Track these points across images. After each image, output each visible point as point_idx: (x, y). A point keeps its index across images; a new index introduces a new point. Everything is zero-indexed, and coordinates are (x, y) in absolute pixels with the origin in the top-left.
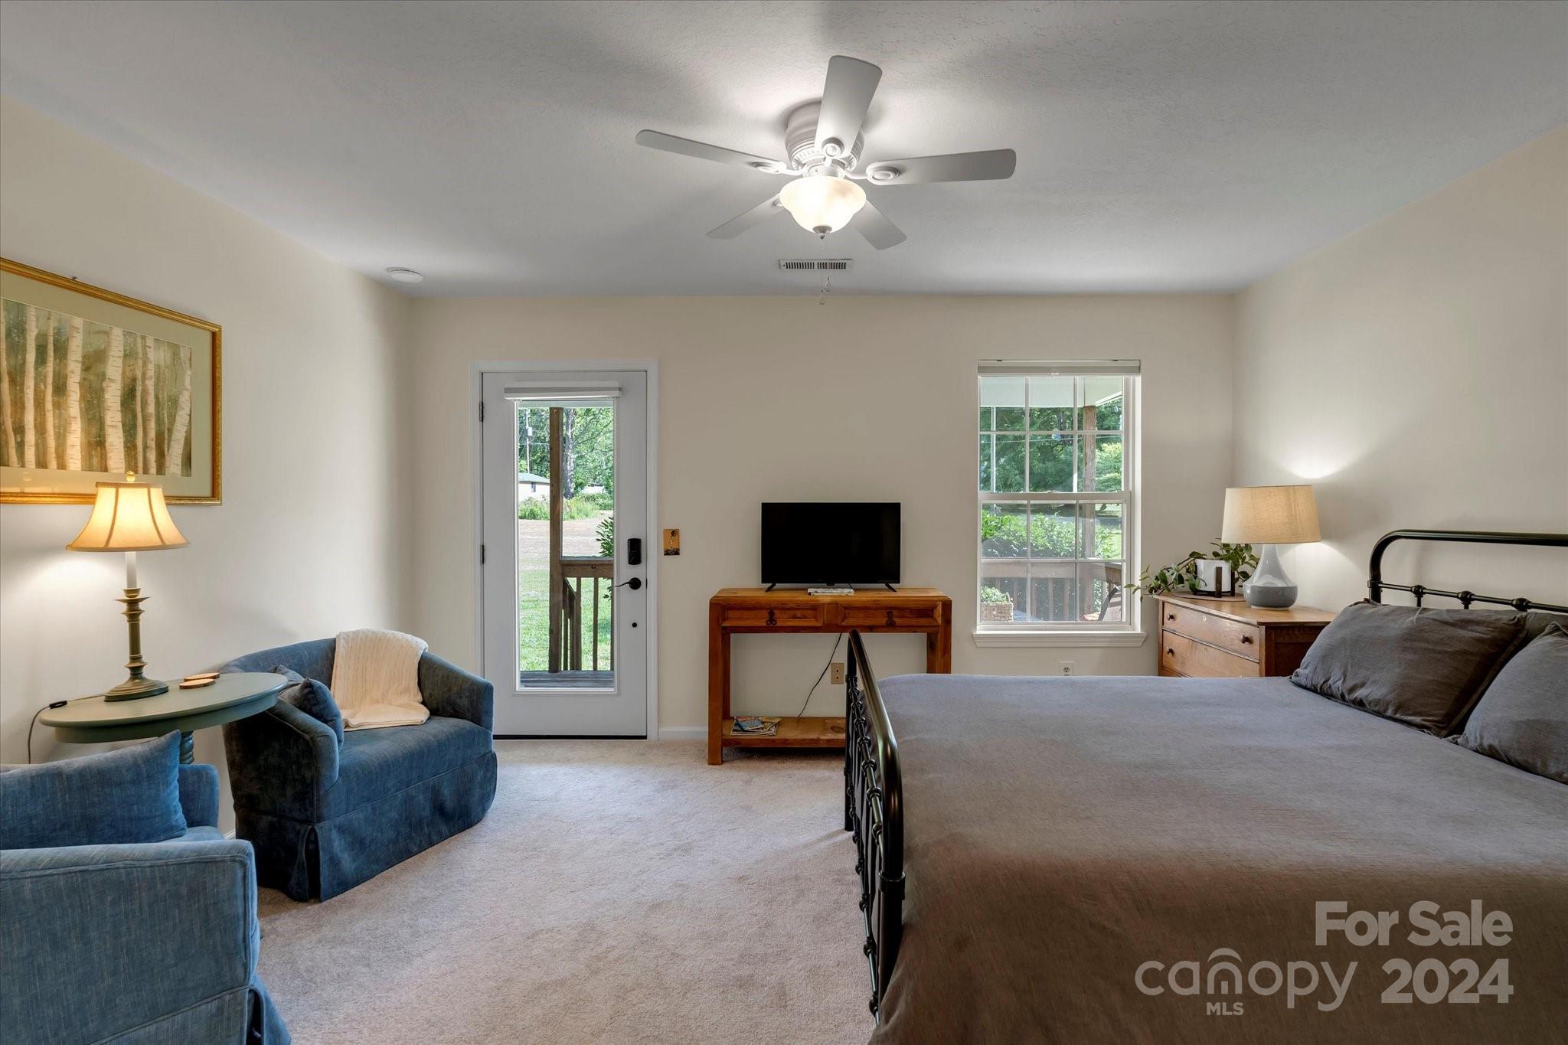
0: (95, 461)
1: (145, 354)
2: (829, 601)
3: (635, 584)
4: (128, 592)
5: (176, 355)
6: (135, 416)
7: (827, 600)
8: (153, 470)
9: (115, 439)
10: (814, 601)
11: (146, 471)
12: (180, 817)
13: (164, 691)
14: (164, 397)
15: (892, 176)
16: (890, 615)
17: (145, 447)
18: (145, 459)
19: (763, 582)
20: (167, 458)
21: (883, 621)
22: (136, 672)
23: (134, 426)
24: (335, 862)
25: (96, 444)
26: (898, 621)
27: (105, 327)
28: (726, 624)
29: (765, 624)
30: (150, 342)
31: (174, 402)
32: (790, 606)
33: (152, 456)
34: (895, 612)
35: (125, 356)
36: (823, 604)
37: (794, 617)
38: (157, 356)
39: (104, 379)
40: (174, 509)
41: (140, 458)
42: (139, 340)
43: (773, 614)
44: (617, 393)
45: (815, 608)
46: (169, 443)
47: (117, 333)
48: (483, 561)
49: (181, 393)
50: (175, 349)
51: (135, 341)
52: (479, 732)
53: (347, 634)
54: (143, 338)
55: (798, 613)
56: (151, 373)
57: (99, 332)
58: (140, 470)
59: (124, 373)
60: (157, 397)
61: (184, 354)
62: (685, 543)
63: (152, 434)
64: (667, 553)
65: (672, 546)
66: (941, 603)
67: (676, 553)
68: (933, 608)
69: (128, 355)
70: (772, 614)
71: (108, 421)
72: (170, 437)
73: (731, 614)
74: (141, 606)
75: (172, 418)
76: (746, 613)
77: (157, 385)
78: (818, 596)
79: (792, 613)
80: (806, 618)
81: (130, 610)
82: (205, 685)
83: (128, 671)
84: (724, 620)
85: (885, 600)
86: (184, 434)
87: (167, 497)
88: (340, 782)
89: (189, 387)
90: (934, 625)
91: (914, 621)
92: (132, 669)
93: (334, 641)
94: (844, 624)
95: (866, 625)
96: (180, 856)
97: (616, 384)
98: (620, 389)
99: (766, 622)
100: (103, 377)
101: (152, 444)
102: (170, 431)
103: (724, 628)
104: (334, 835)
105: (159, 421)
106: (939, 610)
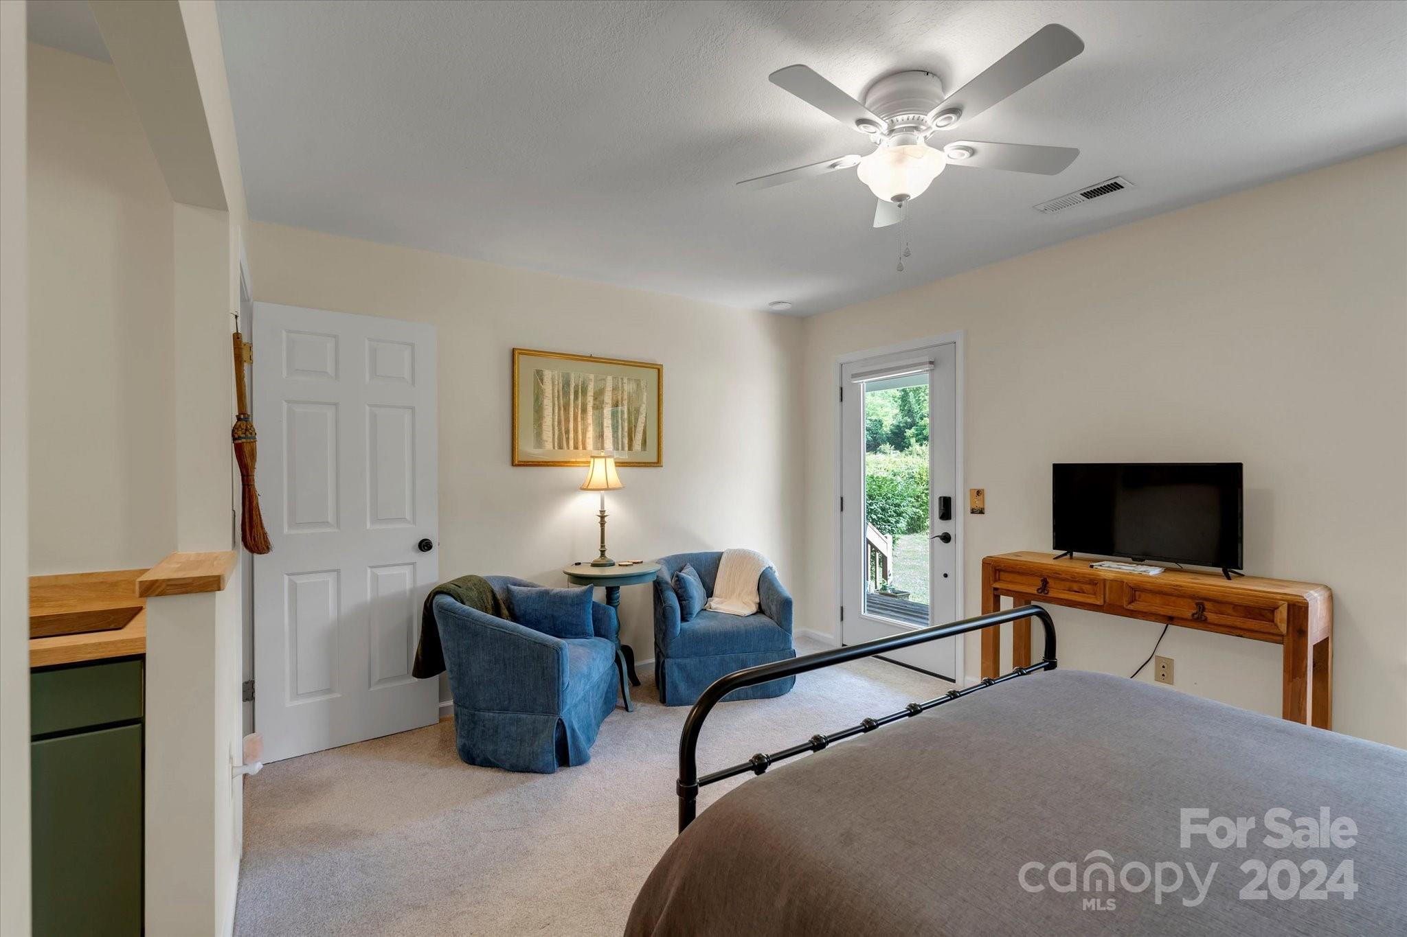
0: (599, 445)
1: (623, 387)
2: (1112, 578)
3: (946, 538)
4: (601, 511)
5: (638, 385)
6: (617, 422)
7: (1110, 576)
8: (626, 448)
9: (608, 433)
10: (1093, 575)
11: (623, 449)
12: (591, 628)
13: (613, 565)
14: (632, 410)
15: (953, 118)
16: (1201, 608)
17: (622, 437)
18: (622, 442)
19: (1054, 548)
20: (634, 442)
21: (1188, 614)
22: (603, 553)
23: (617, 427)
24: (675, 688)
25: (600, 436)
26: (1211, 617)
27: (604, 377)
28: (997, 585)
29: (1036, 592)
30: (625, 380)
31: (638, 411)
32: (1063, 576)
33: (626, 441)
34: (1208, 605)
35: (613, 389)
36: (1105, 580)
37: (1070, 590)
38: (629, 387)
39: (603, 403)
40: (618, 468)
41: (620, 443)
42: (620, 380)
43: (1047, 583)
44: (927, 367)
45: (1095, 583)
46: (635, 433)
47: (610, 378)
48: (842, 510)
49: (640, 406)
50: (638, 382)
51: (618, 380)
52: (778, 631)
53: (730, 550)
54: (622, 379)
55: (1075, 587)
56: (626, 397)
57: (601, 380)
58: (620, 448)
59: (612, 398)
60: (629, 410)
61: (643, 384)
62: (990, 503)
63: (626, 429)
64: (973, 512)
65: (978, 505)
66: (1286, 605)
67: (981, 512)
68: (1273, 609)
69: (615, 389)
70: (1045, 582)
71: (605, 425)
72: (635, 430)
73: (1003, 576)
74: (606, 519)
75: (637, 420)
76: (1018, 578)
77: (629, 402)
78: (1100, 570)
79: (1068, 584)
80: (1084, 593)
81: (601, 521)
82: (627, 565)
83: (600, 552)
84: (995, 581)
85: (1192, 587)
86: (642, 428)
87: (616, 463)
88: (679, 637)
89: (645, 402)
90: (1272, 631)
91: (1239, 622)
92: (601, 551)
93: (722, 554)
94: (1131, 607)
95: (1162, 613)
96: (536, 638)
97: (927, 359)
98: (931, 363)
99: (1038, 590)
100: (602, 402)
101: (626, 434)
102: (635, 427)
103: (996, 589)
104: (675, 669)
105: (629, 422)
106: (1282, 614)
